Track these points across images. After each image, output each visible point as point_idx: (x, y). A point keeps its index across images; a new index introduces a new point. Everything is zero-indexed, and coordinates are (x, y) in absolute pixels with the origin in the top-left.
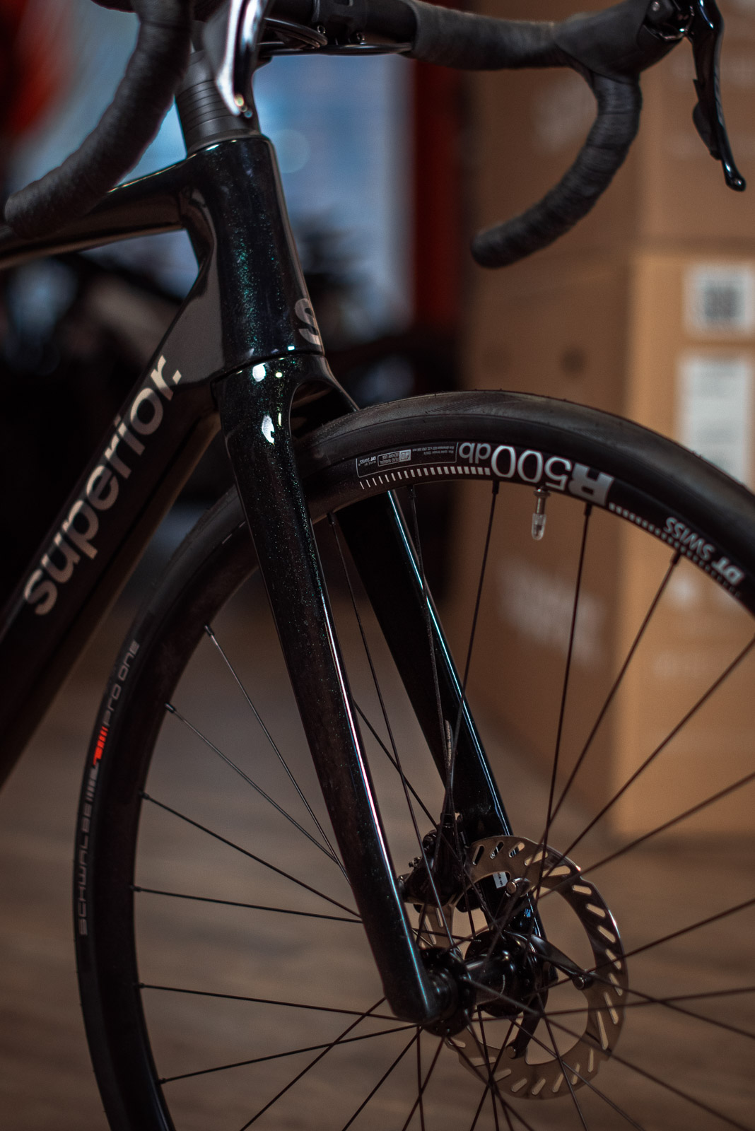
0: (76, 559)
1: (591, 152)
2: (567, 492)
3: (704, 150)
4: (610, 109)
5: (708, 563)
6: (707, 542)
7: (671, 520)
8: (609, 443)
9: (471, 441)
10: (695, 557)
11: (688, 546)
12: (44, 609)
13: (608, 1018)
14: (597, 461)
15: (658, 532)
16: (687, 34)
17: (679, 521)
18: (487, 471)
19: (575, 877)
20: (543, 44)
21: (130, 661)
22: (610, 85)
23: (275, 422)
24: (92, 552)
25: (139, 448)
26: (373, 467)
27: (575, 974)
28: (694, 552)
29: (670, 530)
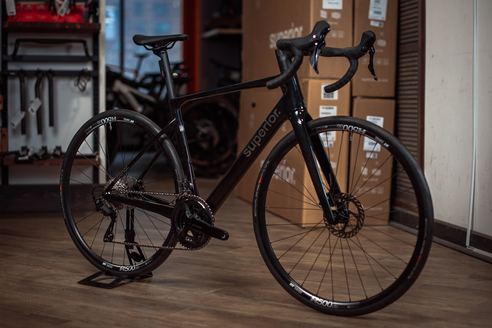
0: (256, 146)
1: (349, 73)
2: (357, 133)
3: (370, 73)
4: (353, 65)
5: (383, 144)
6: (383, 140)
7: (376, 137)
8: (365, 124)
9: (339, 124)
10: (380, 143)
11: (379, 141)
12: (248, 156)
13: (361, 222)
14: (363, 128)
15: (374, 139)
16: (369, 53)
17: (378, 137)
18: (342, 129)
19: (355, 199)
20: (340, 53)
21: (267, 164)
22: (353, 61)
23: (301, 121)
24: (259, 145)
25: (270, 126)
26: (320, 129)
27: (354, 215)
28: (380, 142)
29: (376, 139)
